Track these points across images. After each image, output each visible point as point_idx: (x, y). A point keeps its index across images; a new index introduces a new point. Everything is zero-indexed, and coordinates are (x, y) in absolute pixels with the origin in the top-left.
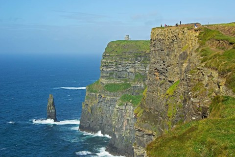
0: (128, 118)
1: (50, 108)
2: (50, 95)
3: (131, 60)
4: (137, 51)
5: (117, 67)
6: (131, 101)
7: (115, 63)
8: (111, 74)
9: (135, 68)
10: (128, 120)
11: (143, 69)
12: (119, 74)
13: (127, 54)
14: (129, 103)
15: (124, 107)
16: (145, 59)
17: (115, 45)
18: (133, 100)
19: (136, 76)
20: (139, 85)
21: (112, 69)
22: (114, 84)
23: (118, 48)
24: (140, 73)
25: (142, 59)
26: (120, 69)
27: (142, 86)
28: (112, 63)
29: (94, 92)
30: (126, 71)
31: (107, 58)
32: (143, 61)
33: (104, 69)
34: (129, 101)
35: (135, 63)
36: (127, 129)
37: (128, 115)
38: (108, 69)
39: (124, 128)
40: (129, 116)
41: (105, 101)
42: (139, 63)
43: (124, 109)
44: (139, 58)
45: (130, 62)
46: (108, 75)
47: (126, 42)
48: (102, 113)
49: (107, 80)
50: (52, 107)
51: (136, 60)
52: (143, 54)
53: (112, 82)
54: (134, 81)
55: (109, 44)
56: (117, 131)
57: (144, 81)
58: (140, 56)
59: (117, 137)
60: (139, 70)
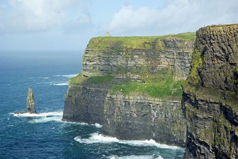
0: (119, 105)
1: (30, 101)
2: (30, 89)
3: (114, 55)
4: (119, 47)
5: (100, 61)
6: (121, 90)
7: (98, 57)
8: (94, 68)
9: (117, 62)
10: (119, 108)
11: (124, 63)
12: (101, 68)
13: (110, 49)
14: (120, 93)
15: (115, 95)
17: (97, 41)
18: (123, 89)
19: (119, 69)
20: (121, 77)
21: (95, 63)
22: (98, 77)
23: (100, 44)
24: (122, 66)
26: (103, 63)
27: (125, 78)
28: (95, 57)
30: (109, 65)
31: (90, 52)
32: (125, 55)
33: (88, 63)
34: (120, 91)
35: (117, 58)
36: (117, 116)
37: (119, 103)
38: (91, 63)
39: (115, 115)
40: (121, 104)
41: (90, 93)
42: (121, 57)
43: (115, 98)
44: (121, 53)
45: (113, 57)
46: (92, 68)
47: (107, 39)
48: (87, 104)
49: (91, 73)
50: (32, 100)
51: (118, 55)
52: (125, 49)
53: (95, 74)
54: (117, 73)
55: (90, 40)
57: (126, 73)
58: (122, 51)
59: (109, 123)
60: (121, 64)
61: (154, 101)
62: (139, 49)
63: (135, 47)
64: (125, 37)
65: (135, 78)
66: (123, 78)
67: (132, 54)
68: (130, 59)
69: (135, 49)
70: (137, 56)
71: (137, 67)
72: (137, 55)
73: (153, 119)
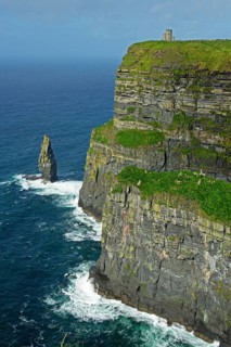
0: (131, 220)
1: (43, 160)
3: (167, 85)
4: (179, 65)
5: (141, 97)
6: (139, 184)
7: (137, 88)
8: (131, 110)
9: (174, 102)
10: (132, 226)
11: (190, 104)
12: (144, 112)
13: (160, 70)
14: (135, 189)
15: (123, 195)
16: (195, 83)
17: (141, 51)
18: (143, 182)
19: (176, 118)
20: (180, 138)
21: (132, 100)
22: (135, 132)
23: (146, 57)
24: (183, 113)
25: (191, 83)
26: (147, 102)
27: (187, 139)
28: (132, 88)
29: (102, 143)
30: (157, 105)
31: (124, 77)
32: (191, 87)
33: (119, 99)
34: (135, 184)
35: (175, 91)
36: (129, 244)
37: (132, 214)
38: (126, 101)
39: (124, 240)
40: (134, 218)
42: (183, 90)
43: (123, 200)
44: (183, 81)
45: (164, 89)
46: (126, 111)
49: (122, 123)
50: (46, 159)
51: (178, 84)
52: (192, 72)
53: (131, 126)
54: (171, 128)
55: (130, 48)
56: (110, 244)
57: (191, 128)
58: (186, 76)
59: (110, 256)
60: (183, 106)
61: (211, 228)
62: (224, 73)
63: (216, 68)
64: (202, 42)
65: (212, 142)
66: (184, 141)
67: (208, 85)
68: (203, 96)
69: (217, 73)
70: (220, 91)
71: (217, 116)
72: (221, 86)
73: (208, 274)
